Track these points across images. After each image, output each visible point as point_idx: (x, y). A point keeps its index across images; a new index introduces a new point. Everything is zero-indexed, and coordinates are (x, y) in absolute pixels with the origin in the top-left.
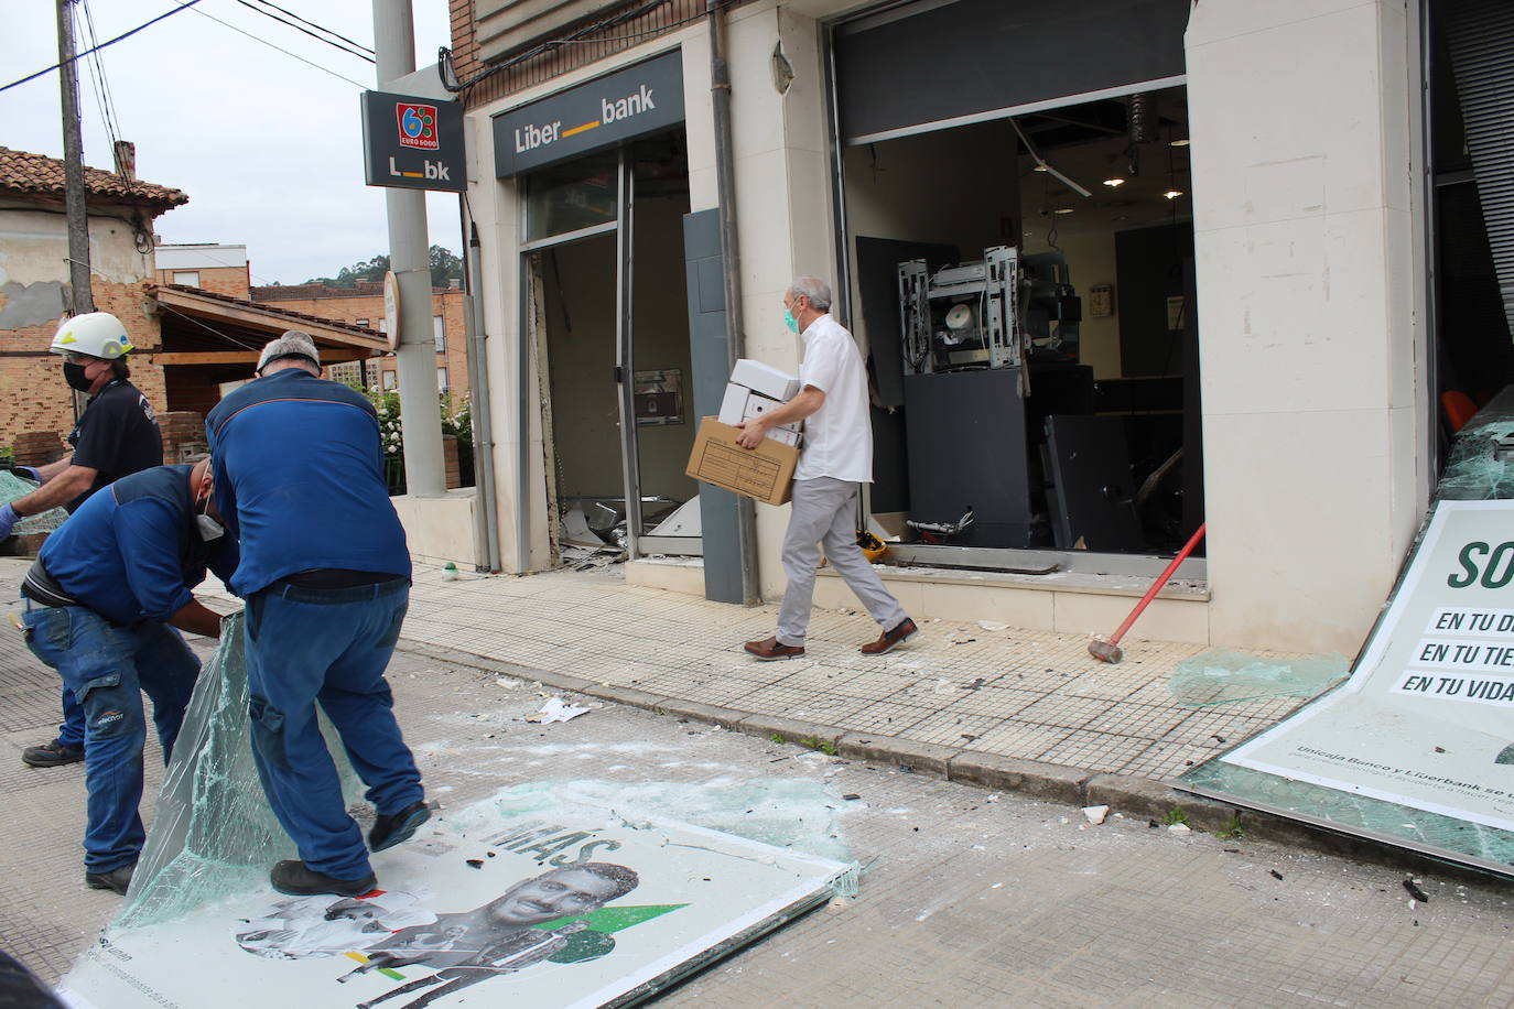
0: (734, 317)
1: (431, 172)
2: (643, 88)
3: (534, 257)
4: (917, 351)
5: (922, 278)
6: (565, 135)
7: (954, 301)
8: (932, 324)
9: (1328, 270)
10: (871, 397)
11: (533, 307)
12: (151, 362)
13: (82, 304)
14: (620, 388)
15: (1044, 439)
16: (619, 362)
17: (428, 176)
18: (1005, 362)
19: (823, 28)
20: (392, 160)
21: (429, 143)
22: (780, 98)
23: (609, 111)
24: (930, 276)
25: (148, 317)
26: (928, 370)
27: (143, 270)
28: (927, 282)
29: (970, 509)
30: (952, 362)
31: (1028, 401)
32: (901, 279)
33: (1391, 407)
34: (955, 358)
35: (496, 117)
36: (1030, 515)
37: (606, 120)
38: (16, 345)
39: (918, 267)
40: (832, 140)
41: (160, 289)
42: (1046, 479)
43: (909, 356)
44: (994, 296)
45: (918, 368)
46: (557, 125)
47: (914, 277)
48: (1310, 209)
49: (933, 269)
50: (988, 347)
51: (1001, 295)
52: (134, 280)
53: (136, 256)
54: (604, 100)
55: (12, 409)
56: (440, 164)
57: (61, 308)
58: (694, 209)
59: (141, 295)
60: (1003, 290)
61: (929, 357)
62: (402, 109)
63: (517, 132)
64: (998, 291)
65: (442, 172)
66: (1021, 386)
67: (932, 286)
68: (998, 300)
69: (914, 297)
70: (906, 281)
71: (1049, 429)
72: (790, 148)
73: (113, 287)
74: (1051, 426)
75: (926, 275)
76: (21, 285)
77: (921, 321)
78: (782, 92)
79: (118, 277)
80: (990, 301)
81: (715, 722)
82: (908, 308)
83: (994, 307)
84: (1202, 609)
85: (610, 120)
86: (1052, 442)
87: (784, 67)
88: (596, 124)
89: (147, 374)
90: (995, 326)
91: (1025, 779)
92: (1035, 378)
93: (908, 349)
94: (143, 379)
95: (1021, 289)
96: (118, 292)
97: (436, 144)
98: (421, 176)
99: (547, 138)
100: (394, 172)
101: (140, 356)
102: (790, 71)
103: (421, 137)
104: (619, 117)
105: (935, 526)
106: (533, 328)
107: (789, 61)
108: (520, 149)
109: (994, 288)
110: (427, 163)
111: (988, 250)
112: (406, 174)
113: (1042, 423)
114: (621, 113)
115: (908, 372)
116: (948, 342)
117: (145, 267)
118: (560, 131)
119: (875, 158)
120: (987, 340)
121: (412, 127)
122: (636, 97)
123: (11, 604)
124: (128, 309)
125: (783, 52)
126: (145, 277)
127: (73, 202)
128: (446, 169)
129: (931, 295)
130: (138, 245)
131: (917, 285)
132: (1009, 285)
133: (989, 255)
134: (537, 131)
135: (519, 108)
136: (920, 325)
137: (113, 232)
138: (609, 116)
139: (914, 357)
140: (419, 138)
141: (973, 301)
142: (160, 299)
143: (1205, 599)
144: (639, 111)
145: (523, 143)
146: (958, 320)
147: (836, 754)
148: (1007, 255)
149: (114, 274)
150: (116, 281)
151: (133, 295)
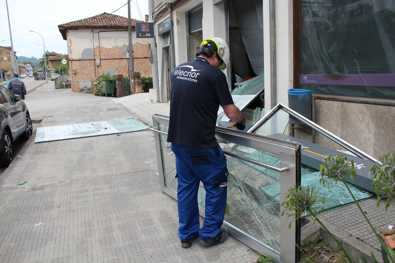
1: (147, 35)
2: (168, 23)
3: (166, 49)
6: (163, 29)
11: (165, 57)
13: (130, 50)
17: (147, 36)
19: (186, 13)
20: (140, 34)
21: (147, 30)
40: (187, 32)
46: (162, 27)
52: (147, 43)
54: (165, 24)
55: (124, 69)
56: (149, 34)
57: (127, 51)
59: (148, 46)
62: (142, 25)
63: (159, 28)
65: (149, 35)
72: (178, 35)
76: (126, 45)
78: (177, 25)
87: (178, 21)
94: (148, 63)
96: (144, 46)
97: (148, 30)
98: (145, 36)
100: (140, 36)
101: (148, 59)
104: (166, 27)
106: (165, 61)
110: (146, 33)
112: (142, 36)
117: (149, 40)
121: (144, 28)
124: (146, 49)
125: (177, 19)
126: (149, 43)
127: (129, 30)
135: (159, 24)
140: (145, 30)
145: (160, 30)
149: (143, 42)
150: (143, 44)
151: (147, 47)
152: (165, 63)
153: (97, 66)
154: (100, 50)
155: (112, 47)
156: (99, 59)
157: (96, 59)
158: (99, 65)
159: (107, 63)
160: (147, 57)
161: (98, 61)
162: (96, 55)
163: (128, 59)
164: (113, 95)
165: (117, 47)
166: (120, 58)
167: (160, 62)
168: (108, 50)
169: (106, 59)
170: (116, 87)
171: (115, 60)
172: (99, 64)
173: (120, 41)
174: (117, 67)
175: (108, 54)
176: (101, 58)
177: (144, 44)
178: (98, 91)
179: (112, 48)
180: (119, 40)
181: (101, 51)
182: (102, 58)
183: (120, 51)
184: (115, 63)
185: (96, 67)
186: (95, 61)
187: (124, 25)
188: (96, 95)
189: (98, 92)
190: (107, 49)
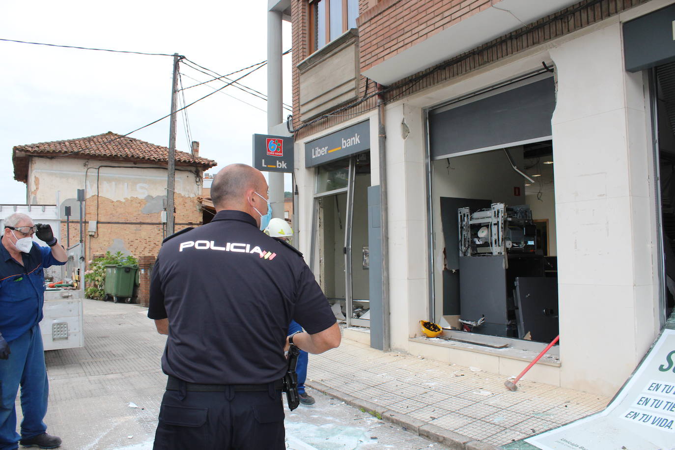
0: (383, 230)
1: (279, 165)
2: (356, 134)
3: (320, 199)
4: (465, 246)
5: (468, 215)
6: (329, 152)
7: (482, 225)
8: (471, 235)
9: (608, 223)
10: (445, 265)
11: (318, 220)
13: (170, 206)
14: (346, 256)
15: (515, 288)
16: (345, 246)
17: (278, 167)
18: (499, 253)
19: (424, 112)
20: (263, 160)
21: (279, 154)
22: (403, 141)
23: (344, 143)
24: (471, 214)
25: (198, 211)
26: (469, 255)
27: (198, 192)
28: (469, 217)
29: (483, 316)
30: (479, 252)
31: (507, 270)
32: (459, 215)
33: (635, 285)
34: (479, 250)
35: (306, 143)
36: (507, 321)
37: (343, 147)
38: (148, 220)
39: (465, 210)
40: (427, 157)
41: (203, 200)
42: (515, 305)
43: (461, 248)
44: (495, 224)
45: (465, 254)
46: (326, 148)
47: (464, 214)
48: (601, 195)
49: (472, 211)
50: (492, 246)
51: (497, 224)
52: (194, 196)
53: (195, 186)
54: (343, 139)
55: (145, 245)
56: (283, 162)
57: (162, 208)
58: (372, 185)
59: (196, 202)
60: (498, 222)
61: (469, 249)
62: (269, 141)
63: (313, 150)
64: (496, 222)
65: (284, 165)
66: (504, 264)
67: (471, 219)
68: (496, 226)
69: (464, 223)
70: (461, 216)
71: (517, 283)
72: (407, 161)
73: (186, 198)
74: (518, 282)
75: (469, 214)
76: (152, 197)
77: (467, 234)
78: (404, 138)
79: (188, 194)
80: (493, 226)
81: (343, 400)
82: (462, 228)
83: (494, 229)
84: (557, 370)
85: (345, 147)
86: (518, 288)
87: (406, 128)
88: (340, 148)
90: (495, 237)
91: (444, 439)
92: (510, 261)
93: (461, 245)
95: (505, 222)
96: (188, 201)
97: (282, 154)
98: (275, 167)
99: (323, 153)
102: (409, 130)
103: (276, 152)
104: (348, 146)
105: (469, 323)
106: (318, 228)
107: (408, 126)
108: (314, 157)
109: (494, 221)
110: (278, 161)
111: (493, 204)
112: (269, 166)
113: (515, 280)
114: (349, 144)
115: (461, 255)
116: (478, 243)
117: (198, 190)
118: (328, 150)
119: (449, 164)
120: (491, 243)
121: (272, 147)
122: (354, 138)
123: (120, 324)
124: (191, 207)
125: (405, 122)
126: (198, 195)
127: (170, 166)
128: (286, 164)
129: (471, 222)
130: (197, 182)
131: (466, 218)
132: (500, 220)
133: (493, 206)
134: (320, 150)
135: (314, 140)
136: (466, 235)
137: (188, 177)
138: (344, 145)
139: (464, 248)
140: (275, 152)
141: (488, 226)
142: (203, 203)
143: (558, 366)
144: (354, 144)
145: (315, 155)
146: (483, 233)
147: (381, 419)
148: (500, 207)
149: (187, 193)
150: (187, 196)
151: (193, 202)
152: (318, 233)
153: (91, 236)
154: (99, 202)
155: (125, 199)
156: (96, 222)
157: (90, 222)
158: (93, 234)
159: (111, 231)
160: (194, 222)
161: (92, 226)
162: (90, 214)
163: (164, 223)
164: (129, 299)
165: (133, 200)
166: (138, 221)
167: (306, 231)
168: (115, 204)
169: (109, 223)
170: (136, 282)
171: (129, 225)
172: (95, 232)
173: (142, 188)
174: (130, 240)
175: (114, 212)
176: (99, 220)
177: (189, 197)
178: (95, 288)
179: (124, 201)
180: (139, 185)
181: (100, 206)
182: (102, 219)
183: (140, 209)
184: (128, 232)
185: (88, 237)
186: (87, 224)
187: (152, 157)
188: (88, 297)
189: (95, 292)
190: (113, 202)
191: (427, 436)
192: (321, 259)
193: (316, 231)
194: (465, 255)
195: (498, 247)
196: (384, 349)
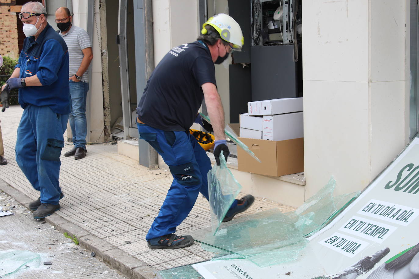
0: (146, 12)
12: (9, 10)
16: (119, 33)
18: (289, 41)
26: (260, 44)
30: (270, 39)
33: (370, 81)
34: (271, 37)
44: (286, 2)
45: (256, 42)
50: (282, 32)
51: (289, 2)
61: (261, 35)
66: (294, 56)
68: (287, 5)
69: (256, 1)
77: (258, 15)
80: (284, 5)
81: (53, 225)
82: (253, 7)
83: (286, 8)
84: (299, 190)
89: (6, 18)
90: (285, 20)
106: (97, 10)
115: (253, 43)
116: (272, 27)
120: (283, 28)
136: (257, 18)
143: (303, 184)
146: (278, 15)
147: (78, 244)
152: (98, 17)
191: (109, 263)
192: (104, 51)
193: (95, 13)
194: (257, 44)
195: (289, 32)
196: (150, 166)
